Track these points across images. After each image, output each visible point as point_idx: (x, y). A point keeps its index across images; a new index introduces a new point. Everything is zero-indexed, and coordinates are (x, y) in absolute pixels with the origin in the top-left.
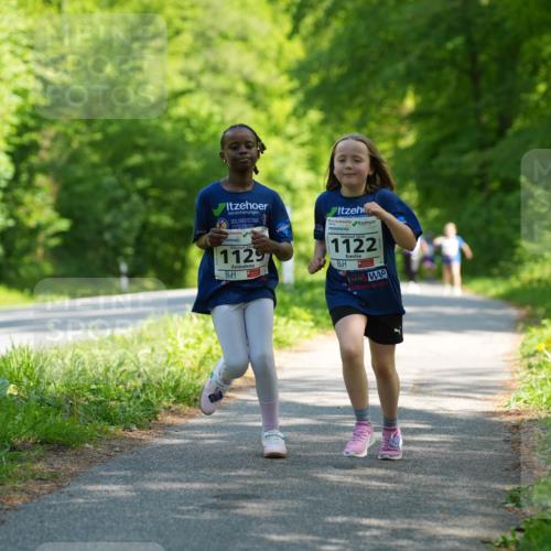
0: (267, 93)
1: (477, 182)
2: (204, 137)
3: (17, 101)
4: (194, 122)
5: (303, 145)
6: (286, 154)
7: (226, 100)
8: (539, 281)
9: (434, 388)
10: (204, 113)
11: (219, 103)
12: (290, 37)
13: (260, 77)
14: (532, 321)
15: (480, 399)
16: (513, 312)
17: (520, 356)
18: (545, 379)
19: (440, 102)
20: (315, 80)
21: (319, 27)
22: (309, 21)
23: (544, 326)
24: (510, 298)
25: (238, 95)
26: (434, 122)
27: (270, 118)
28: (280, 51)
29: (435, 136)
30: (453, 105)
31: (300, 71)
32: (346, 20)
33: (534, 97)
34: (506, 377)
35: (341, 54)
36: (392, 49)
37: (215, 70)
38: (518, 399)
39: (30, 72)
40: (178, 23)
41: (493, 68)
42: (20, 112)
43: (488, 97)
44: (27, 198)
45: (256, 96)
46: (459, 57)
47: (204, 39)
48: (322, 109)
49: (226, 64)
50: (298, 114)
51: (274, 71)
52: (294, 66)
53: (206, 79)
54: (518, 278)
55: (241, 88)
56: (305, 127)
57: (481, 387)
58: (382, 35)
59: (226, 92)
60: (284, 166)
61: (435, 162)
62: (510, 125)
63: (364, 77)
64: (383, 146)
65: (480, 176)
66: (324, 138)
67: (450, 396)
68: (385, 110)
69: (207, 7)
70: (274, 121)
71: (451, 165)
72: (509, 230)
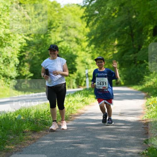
0: (81, 41)
1: (134, 61)
2: (66, 52)
3: (20, 45)
4: (63, 49)
5: (90, 53)
6: (86, 55)
7: (71, 43)
8: (150, 86)
9: (125, 114)
10: (65, 46)
11: (69, 43)
12: (86, 27)
13: (79, 37)
14: (148, 97)
15: (136, 117)
16: (143, 94)
17: (146, 106)
18: (152, 112)
19: (124, 42)
20: (93, 37)
21: (93, 24)
22: (91, 23)
23: (151, 98)
24: (142, 91)
25: (74, 41)
26: (122, 47)
27: (82, 47)
28: (84, 30)
29: (123, 50)
30: (127, 43)
31: (89, 35)
32: (100, 22)
33: (147, 40)
34: (142, 111)
35: (99, 31)
36: (112, 29)
37: (68, 35)
38: (145, 117)
39: (23, 38)
40: (58, 24)
41: (137, 34)
42: (21, 48)
43: (136, 41)
44: (23, 69)
45: (78, 41)
46: (128, 31)
47: (65, 28)
48: (94, 44)
49: (71, 33)
50: (89, 46)
51: (83, 35)
52: (87, 34)
53: (66, 38)
54: (145, 85)
55: (75, 40)
56: (90, 49)
57: (136, 114)
59: (71, 41)
60: (86, 58)
61: (123, 57)
62: (141, 48)
63: (105, 37)
64: (110, 53)
65: (134, 60)
66: (95, 51)
67: (129, 116)
68: (111, 44)
69: (66, 20)
70: (83, 47)
71: (127, 58)
72: (142, 73)
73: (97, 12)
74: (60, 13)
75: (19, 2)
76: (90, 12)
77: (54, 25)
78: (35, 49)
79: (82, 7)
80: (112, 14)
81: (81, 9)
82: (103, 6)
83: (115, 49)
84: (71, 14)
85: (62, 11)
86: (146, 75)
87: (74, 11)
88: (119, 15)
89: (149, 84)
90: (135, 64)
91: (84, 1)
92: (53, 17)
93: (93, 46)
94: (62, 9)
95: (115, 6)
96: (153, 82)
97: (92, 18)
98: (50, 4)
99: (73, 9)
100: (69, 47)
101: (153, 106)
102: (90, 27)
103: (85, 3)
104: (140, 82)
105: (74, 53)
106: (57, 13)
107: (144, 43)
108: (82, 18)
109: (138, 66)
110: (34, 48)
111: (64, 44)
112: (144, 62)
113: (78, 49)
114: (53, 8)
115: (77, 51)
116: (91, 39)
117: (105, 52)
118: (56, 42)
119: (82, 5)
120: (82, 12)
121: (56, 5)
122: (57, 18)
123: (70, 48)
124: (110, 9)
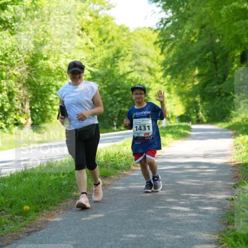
0: (155, 71)
1: (218, 94)
4: (133, 80)
5: (165, 85)
7: (142, 73)
8: (238, 122)
10: (136, 77)
11: (140, 74)
12: (161, 54)
13: (152, 66)
14: (236, 135)
16: (231, 132)
17: (234, 146)
18: (241, 152)
19: (206, 71)
20: (168, 66)
21: (169, 51)
22: (166, 50)
23: (240, 136)
24: (229, 128)
26: (204, 77)
27: (155, 78)
28: (158, 58)
29: (205, 81)
30: (209, 72)
31: (164, 64)
32: (177, 48)
33: (233, 68)
34: (229, 152)
35: (176, 59)
36: (191, 56)
37: (139, 65)
38: (234, 158)
40: (127, 52)
41: (221, 61)
43: (220, 70)
45: (151, 72)
46: (211, 58)
47: (135, 56)
48: (171, 75)
49: (142, 62)
50: (164, 76)
51: (157, 64)
52: (162, 62)
53: (136, 67)
54: (231, 122)
55: (147, 69)
56: (166, 80)
58: (188, 52)
59: (142, 71)
61: (205, 89)
62: (227, 77)
63: (183, 65)
64: (189, 85)
65: (219, 92)
66: (172, 83)
68: (190, 74)
69: (136, 47)
70: (157, 79)
71: (210, 89)
72: (228, 108)
73: (172, 36)
74: (129, 39)
75: (81, 28)
76: (164, 37)
77: (123, 52)
78: (101, 82)
79: (156, 31)
80: (191, 38)
81: (153, 33)
82: (181, 29)
83: (196, 80)
84: (141, 39)
85: (131, 36)
86: (233, 110)
87: (146, 36)
88: (199, 39)
89: (237, 121)
90: (220, 97)
91: (157, 24)
92: (121, 43)
93: (169, 77)
94: (132, 34)
95: (194, 28)
96: (242, 118)
97: (167, 43)
98: (117, 28)
99: (144, 34)
100: (140, 79)
101: (242, 146)
102: (165, 54)
103: (158, 25)
104: (226, 118)
105: (147, 86)
106: (125, 38)
107: (230, 72)
108: (155, 43)
109: (223, 99)
110: (99, 80)
111: (135, 74)
112: (231, 95)
113: (151, 81)
114: (120, 33)
115: (150, 84)
116: (166, 69)
118: (126, 73)
119: (155, 28)
120: (155, 37)
121: (124, 29)
122: (126, 44)
123: (142, 80)
124: (188, 32)
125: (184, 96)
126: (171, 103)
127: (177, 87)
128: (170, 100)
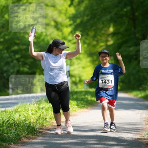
0: (62, 25)
1: (135, 57)
2: (40, 40)
5: (74, 43)
7: (48, 27)
9: (119, 129)
11: (45, 29)
12: (70, 6)
13: (59, 20)
15: (135, 134)
16: (147, 103)
19: (122, 30)
20: (78, 21)
21: (80, 3)
25: (52, 26)
26: (120, 36)
28: (66, 10)
29: (120, 41)
30: (126, 30)
31: (73, 18)
34: (144, 126)
35: (88, 12)
36: (106, 10)
41: (140, 18)
43: (138, 28)
45: (58, 26)
51: (64, 17)
52: (71, 16)
55: (53, 23)
57: (135, 129)
58: (102, 6)
59: (47, 25)
63: (95, 20)
64: (102, 44)
65: (136, 55)
67: (124, 132)
68: (103, 32)
70: (64, 35)
72: (145, 74)
83: (110, 39)
90: (137, 61)
100: (44, 34)
102: (75, 7)
104: (143, 86)
116: (75, 24)
117: (95, 43)
123: (46, 35)
125: (95, 57)
126: (80, 65)
127: (88, 46)
128: (79, 61)
